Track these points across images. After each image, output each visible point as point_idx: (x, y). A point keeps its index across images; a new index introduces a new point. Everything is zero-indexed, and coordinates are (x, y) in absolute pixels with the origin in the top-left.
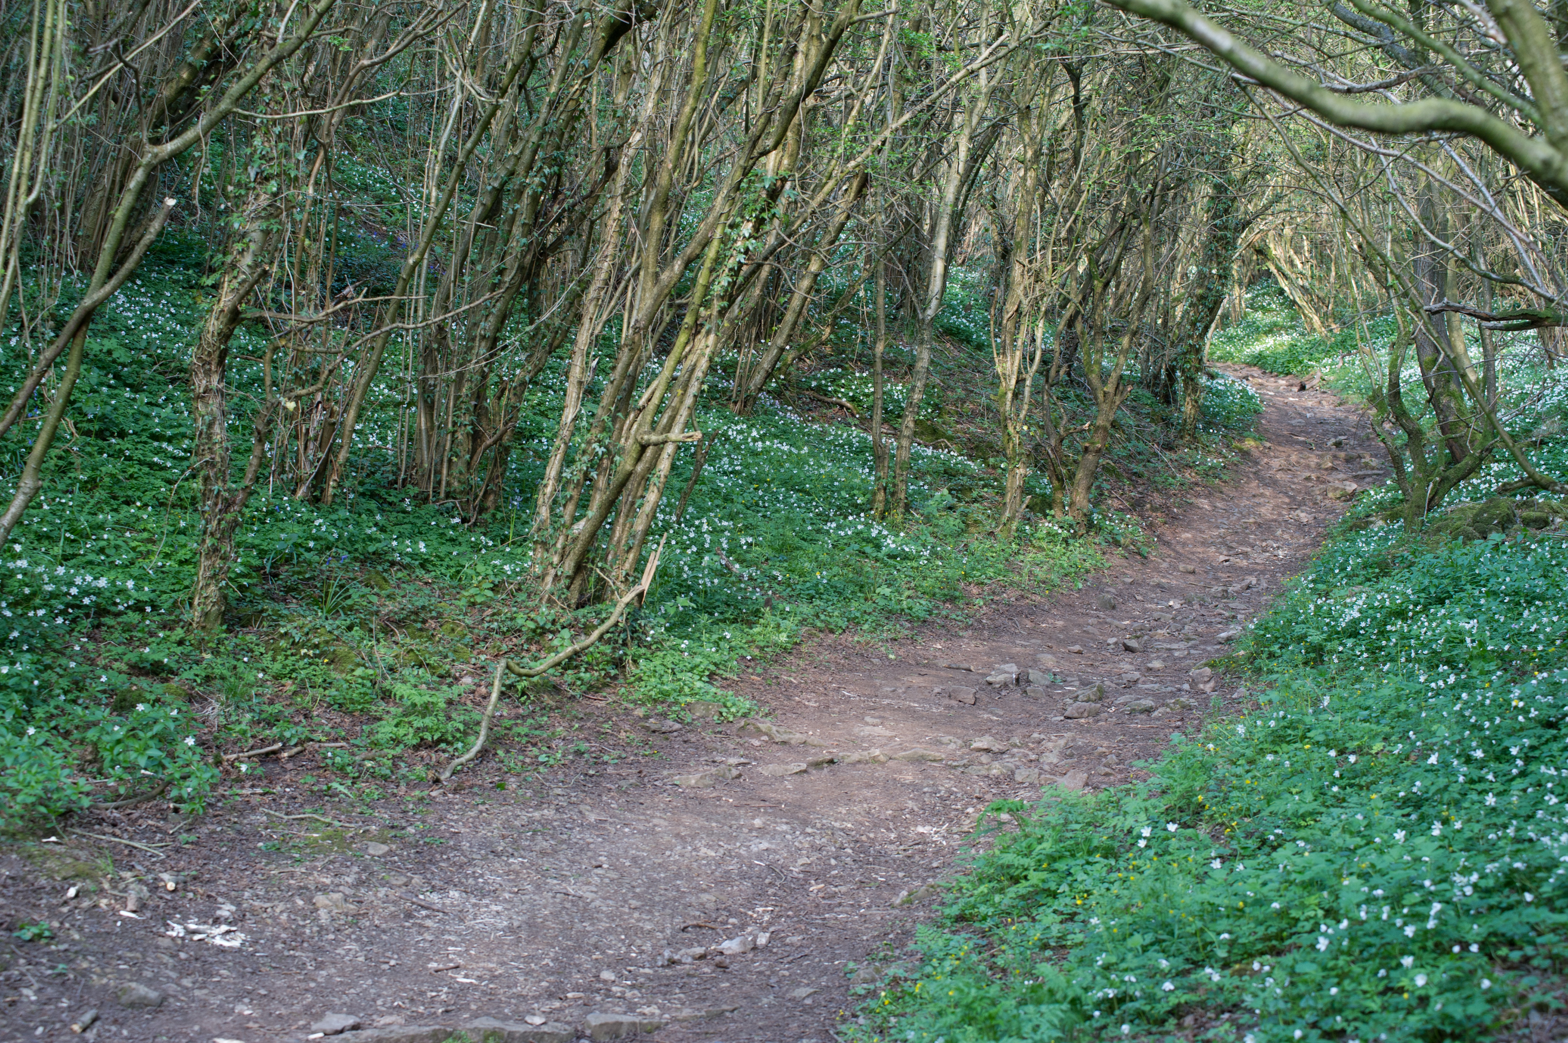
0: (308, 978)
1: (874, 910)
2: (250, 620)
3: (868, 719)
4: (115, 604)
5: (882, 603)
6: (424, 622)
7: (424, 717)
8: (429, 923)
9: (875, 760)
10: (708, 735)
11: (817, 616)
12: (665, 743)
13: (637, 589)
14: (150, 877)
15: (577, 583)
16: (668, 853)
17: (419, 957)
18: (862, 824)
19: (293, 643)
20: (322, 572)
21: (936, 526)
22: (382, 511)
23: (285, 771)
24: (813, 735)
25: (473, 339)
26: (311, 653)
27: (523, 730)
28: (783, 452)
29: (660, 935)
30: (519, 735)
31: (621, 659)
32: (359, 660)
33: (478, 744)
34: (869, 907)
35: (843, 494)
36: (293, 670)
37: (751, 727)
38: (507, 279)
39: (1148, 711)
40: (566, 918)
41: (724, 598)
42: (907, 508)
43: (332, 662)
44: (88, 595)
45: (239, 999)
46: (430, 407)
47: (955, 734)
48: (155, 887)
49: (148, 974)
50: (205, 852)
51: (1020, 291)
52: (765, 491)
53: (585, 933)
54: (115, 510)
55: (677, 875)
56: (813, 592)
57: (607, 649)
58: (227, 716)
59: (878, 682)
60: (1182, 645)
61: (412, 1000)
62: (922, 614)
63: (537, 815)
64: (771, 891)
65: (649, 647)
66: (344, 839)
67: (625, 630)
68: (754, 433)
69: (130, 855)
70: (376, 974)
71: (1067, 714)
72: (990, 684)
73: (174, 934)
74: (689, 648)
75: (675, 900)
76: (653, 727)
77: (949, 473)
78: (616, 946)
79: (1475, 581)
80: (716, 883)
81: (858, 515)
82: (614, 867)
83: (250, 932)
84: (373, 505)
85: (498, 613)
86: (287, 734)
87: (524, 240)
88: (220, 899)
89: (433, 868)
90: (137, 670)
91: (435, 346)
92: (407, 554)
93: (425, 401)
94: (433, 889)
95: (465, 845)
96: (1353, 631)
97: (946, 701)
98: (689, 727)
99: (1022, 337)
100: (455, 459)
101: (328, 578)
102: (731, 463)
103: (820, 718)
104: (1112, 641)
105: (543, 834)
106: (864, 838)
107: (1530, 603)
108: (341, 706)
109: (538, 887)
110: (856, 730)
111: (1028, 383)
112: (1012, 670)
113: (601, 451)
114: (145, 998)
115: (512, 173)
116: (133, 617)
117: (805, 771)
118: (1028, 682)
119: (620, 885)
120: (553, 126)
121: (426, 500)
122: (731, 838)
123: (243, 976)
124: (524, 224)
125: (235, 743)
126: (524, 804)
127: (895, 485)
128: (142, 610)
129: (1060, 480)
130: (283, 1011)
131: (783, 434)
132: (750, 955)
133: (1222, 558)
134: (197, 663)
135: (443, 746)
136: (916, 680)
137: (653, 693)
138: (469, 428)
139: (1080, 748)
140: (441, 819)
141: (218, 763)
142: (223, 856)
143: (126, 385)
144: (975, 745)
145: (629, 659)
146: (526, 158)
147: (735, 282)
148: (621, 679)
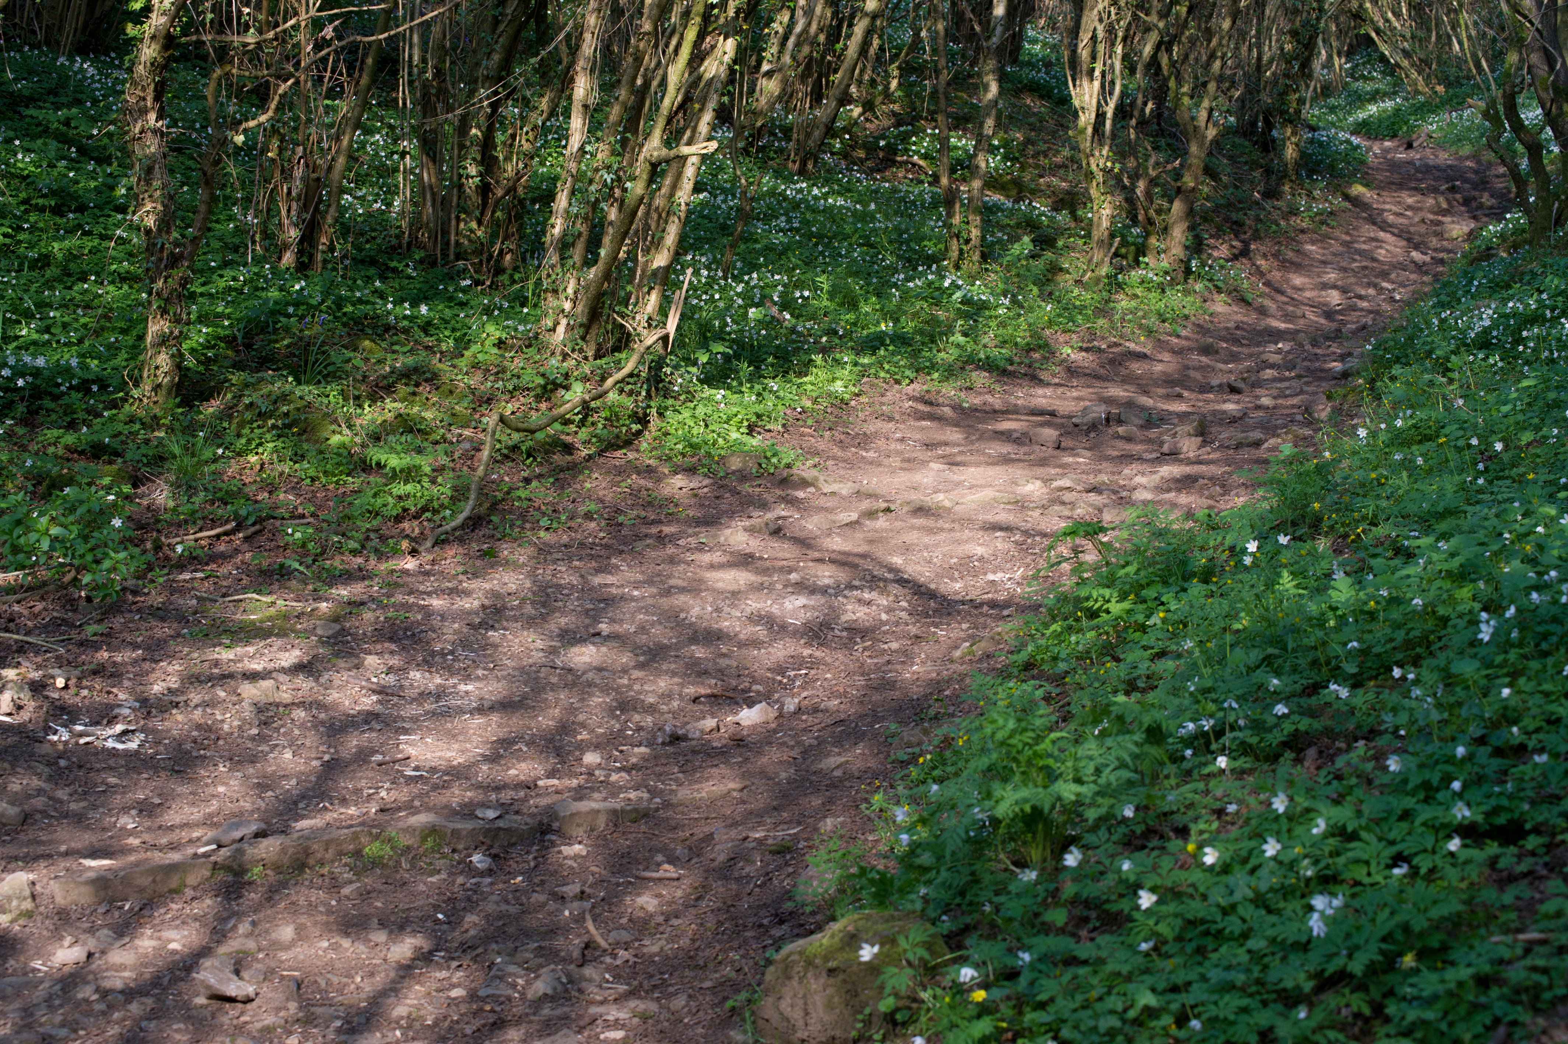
0: (218, 781)
1: (930, 666)
2: (211, 394)
3: (934, 466)
4: (58, 385)
5: (956, 352)
6: (417, 385)
7: (405, 483)
8: (379, 709)
9: (939, 505)
10: (744, 490)
11: (881, 367)
12: (694, 500)
14: (36, 675)
15: (593, 332)
16: (683, 615)
17: (361, 749)
18: (921, 575)
19: (260, 414)
20: (302, 339)
21: (1018, 275)
22: (383, 278)
23: (238, 553)
24: (869, 485)
26: (280, 423)
27: (524, 493)
28: (847, 209)
29: (664, 709)
30: (520, 498)
31: (645, 415)
32: (334, 427)
33: (467, 509)
34: (924, 663)
35: (913, 245)
36: (261, 444)
37: (795, 478)
39: (1257, 444)
40: (550, 695)
41: (772, 350)
42: (984, 258)
43: (303, 431)
44: (23, 375)
45: (125, 810)
46: (433, 160)
47: (1033, 475)
48: (42, 685)
49: (15, 787)
50: (116, 643)
51: (1094, 16)
52: (827, 246)
53: (572, 711)
54: (70, 288)
55: (693, 640)
56: (876, 344)
57: (628, 402)
58: (177, 498)
59: (948, 430)
60: (1294, 383)
61: (343, 801)
62: (1002, 364)
63: (528, 581)
64: (806, 652)
65: (676, 398)
66: (287, 620)
67: (647, 381)
68: (815, 191)
69: (18, 650)
70: (303, 772)
71: (1164, 449)
72: (1076, 426)
73: (56, 738)
74: (725, 398)
75: (687, 667)
76: (680, 484)
77: (1031, 224)
78: (607, 723)
80: (740, 646)
81: (929, 267)
82: (614, 634)
83: (153, 731)
84: (372, 271)
85: (504, 371)
86: (243, 512)
88: (120, 696)
89: (393, 647)
90: (76, 454)
91: (433, 91)
92: (405, 317)
93: (428, 155)
94: (390, 670)
95: (436, 619)
96: (1484, 342)
97: (1027, 446)
98: (722, 480)
99: (1099, 66)
100: (463, 216)
101: (308, 344)
102: (789, 221)
104: (1216, 383)
105: (533, 602)
106: (923, 589)
108: (313, 480)
109: (520, 662)
110: (919, 477)
111: (1109, 117)
112: (1100, 409)
113: (609, 178)
116: (75, 397)
117: (857, 522)
118: (1120, 422)
119: (621, 654)
121: (434, 264)
122: (761, 596)
125: (180, 526)
126: (515, 571)
127: (967, 232)
128: (87, 392)
129: (1152, 223)
131: (848, 191)
132: (773, 725)
134: (147, 442)
135: (428, 515)
137: (680, 447)
138: (477, 180)
139: (1180, 480)
140: (411, 593)
141: (157, 548)
143: (92, 159)
144: (1057, 484)
145: (654, 411)
148: (645, 435)
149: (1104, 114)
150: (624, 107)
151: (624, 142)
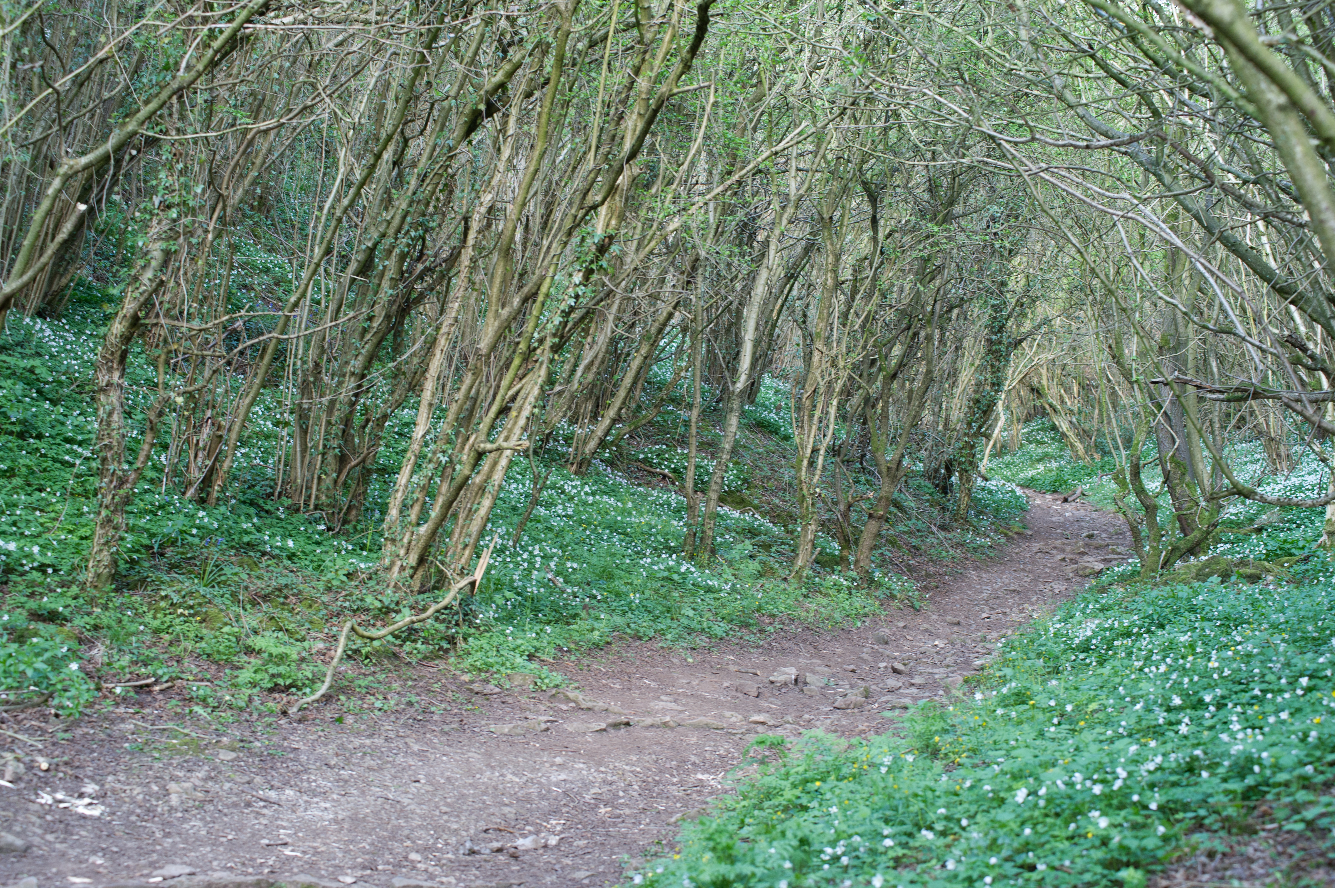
0: (156, 842)
1: (652, 826)
2: (136, 585)
3: (663, 697)
4: (22, 565)
5: (685, 621)
6: (286, 597)
7: (278, 665)
8: (265, 811)
9: (665, 724)
10: (524, 699)
11: (628, 625)
12: (486, 702)
13: (470, 579)
14: (27, 759)
15: (420, 573)
16: (478, 776)
17: (253, 835)
18: (649, 770)
19: (172, 604)
20: (202, 554)
21: (738, 569)
22: (259, 515)
23: (155, 700)
24: (615, 706)
25: (344, 376)
26: (186, 612)
27: (363, 683)
28: (611, 505)
29: (464, 833)
30: (360, 686)
31: (453, 638)
32: (227, 620)
33: (322, 689)
34: (648, 824)
35: (659, 538)
36: (169, 627)
37: (561, 696)
38: (375, 325)
39: (907, 708)
40: (384, 816)
41: (548, 603)
42: (713, 552)
43: (203, 621)
45: (94, 852)
46: (304, 431)
47: (737, 712)
48: (30, 767)
49: (17, 828)
50: (78, 747)
51: (818, 373)
52: (593, 531)
53: (400, 828)
54: (30, 495)
55: (485, 793)
56: (626, 608)
57: (442, 627)
58: (110, 656)
59: (675, 675)
60: (942, 670)
61: (243, 864)
62: (720, 633)
63: (368, 742)
64: (564, 810)
65: (477, 628)
66: (199, 746)
67: (457, 613)
68: (587, 489)
69: (13, 742)
70: (215, 844)
71: (836, 705)
72: (772, 682)
73: (43, 801)
74: (513, 633)
75: (480, 809)
76: (476, 690)
77: (752, 532)
78: (425, 837)
80: (518, 800)
81: (671, 556)
82: (429, 783)
83: (110, 805)
84: (252, 511)
85: (351, 595)
86: (160, 672)
87: (391, 292)
88: (86, 780)
89: (274, 773)
90: (36, 616)
91: (312, 379)
92: (277, 547)
93: (301, 427)
94: (272, 787)
95: (303, 758)
96: (1085, 647)
97: (734, 693)
98: (508, 692)
99: (818, 414)
100: (323, 476)
101: (207, 558)
102: (565, 509)
103: (622, 695)
104: (882, 665)
105: (371, 755)
106: (650, 780)
108: (209, 655)
109: (363, 793)
110: (652, 705)
111: (822, 452)
112: (791, 672)
113: (444, 460)
114: (12, 844)
115: (383, 235)
116: (36, 575)
117: (604, 730)
118: (806, 683)
119: (435, 795)
120: (420, 196)
121: (298, 510)
122: (533, 770)
123: (100, 837)
124: (392, 279)
125: (114, 676)
126: (358, 734)
127: (703, 532)
128: (44, 572)
129: (847, 540)
130: (130, 863)
131: (612, 491)
132: (541, 851)
133: (984, 615)
134: (89, 614)
135: (293, 690)
136: (709, 676)
137: (478, 663)
138: (337, 451)
140: (285, 739)
141: (99, 689)
142: (93, 751)
143: (47, 399)
144: (753, 719)
145: (460, 636)
146: (396, 222)
147: (566, 323)
148: (452, 653)
149: (818, 450)
150: (461, 408)
151: (457, 434)
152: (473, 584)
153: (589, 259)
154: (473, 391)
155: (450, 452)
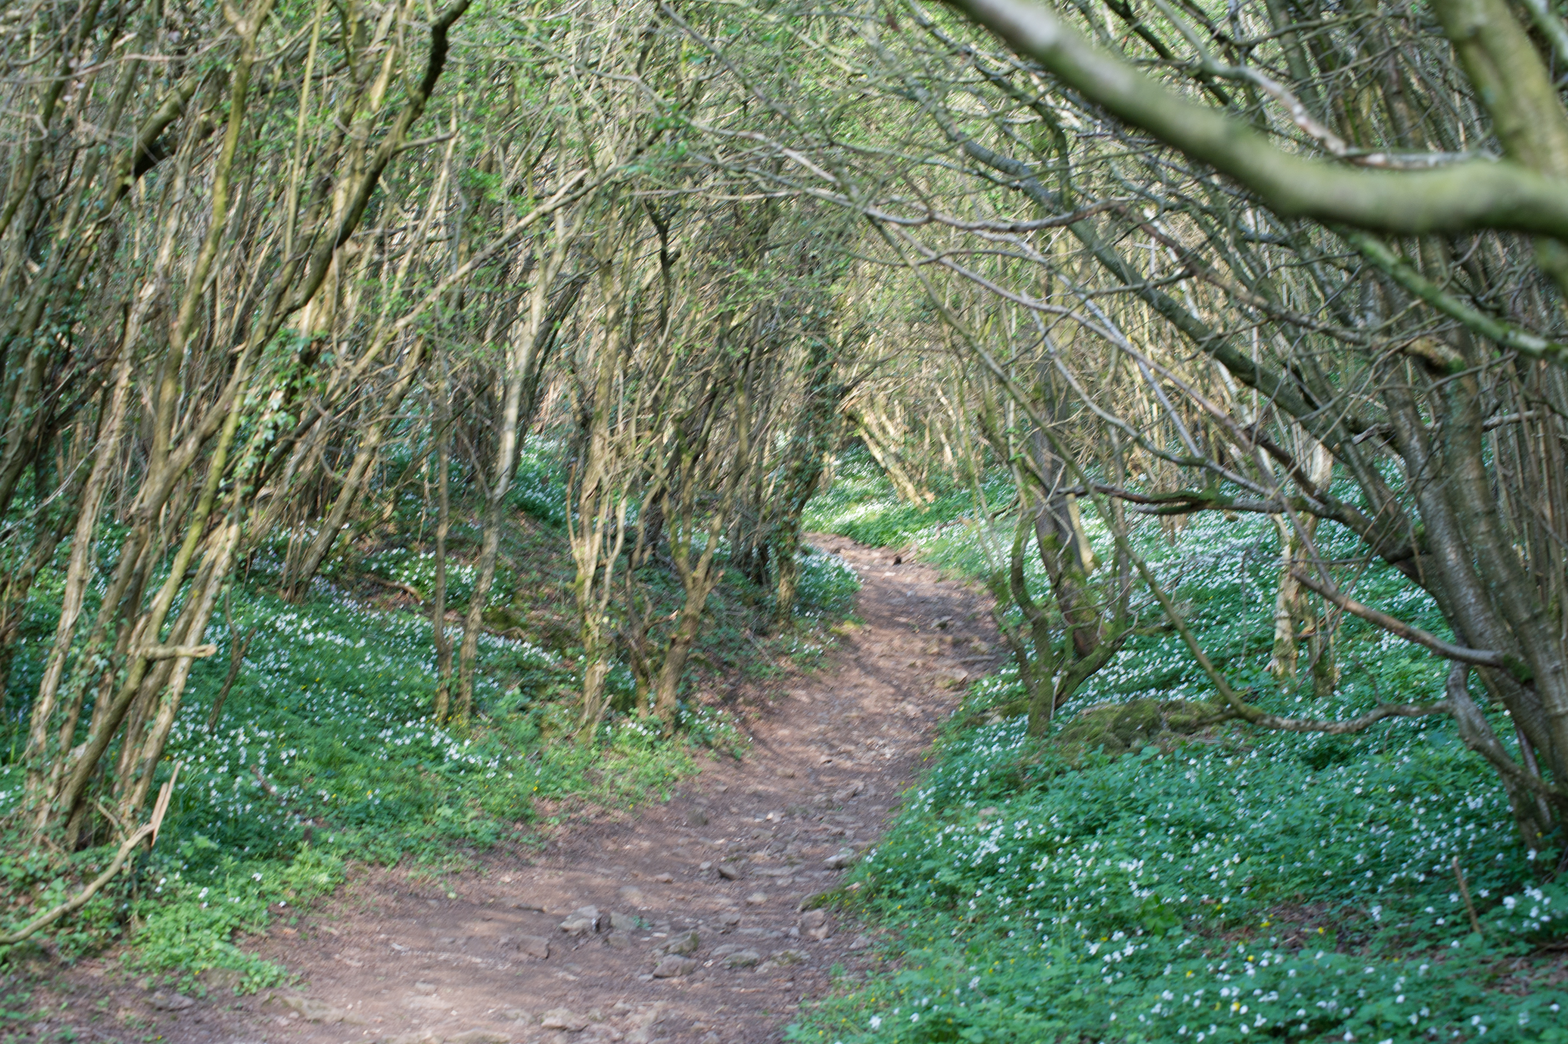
3: (420, 986)
5: (443, 826)
11: (366, 845)
12: (173, 1024)
13: (146, 829)
15: (76, 819)
21: (506, 730)
24: (353, 1009)
28: (337, 645)
31: (125, 914)
37: (278, 1001)
38: (9, 454)
39: (752, 965)
41: (257, 828)
42: (474, 711)
47: (523, 1006)
51: (600, 466)
52: (314, 692)
56: (362, 815)
57: (108, 902)
59: (434, 931)
60: (786, 871)
62: (488, 839)
65: (159, 898)
67: (130, 879)
68: (306, 624)
71: (657, 971)
72: (565, 931)
74: (208, 897)
76: (159, 1004)
77: (522, 667)
79: (1131, 807)
81: (418, 720)
87: (27, 411)
96: (990, 869)
97: (514, 955)
98: (203, 1001)
99: (602, 519)
102: (277, 660)
103: (362, 984)
104: (705, 865)
107: (1200, 836)
110: (405, 1002)
111: (609, 569)
112: (590, 914)
113: (102, 663)
115: (16, 332)
118: (610, 927)
120: (63, 278)
124: (28, 393)
127: (459, 686)
129: (644, 674)
131: (339, 624)
133: (824, 758)
136: (480, 928)
137: (160, 959)
139: (672, 1023)
144: (548, 1021)
145: (135, 914)
146: (32, 314)
147: (262, 464)
148: (125, 941)
149: (604, 566)
150: (122, 591)
151: (119, 627)
152: (150, 836)
153: (290, 373)
154: (138, 564)
155: (109, 653)
